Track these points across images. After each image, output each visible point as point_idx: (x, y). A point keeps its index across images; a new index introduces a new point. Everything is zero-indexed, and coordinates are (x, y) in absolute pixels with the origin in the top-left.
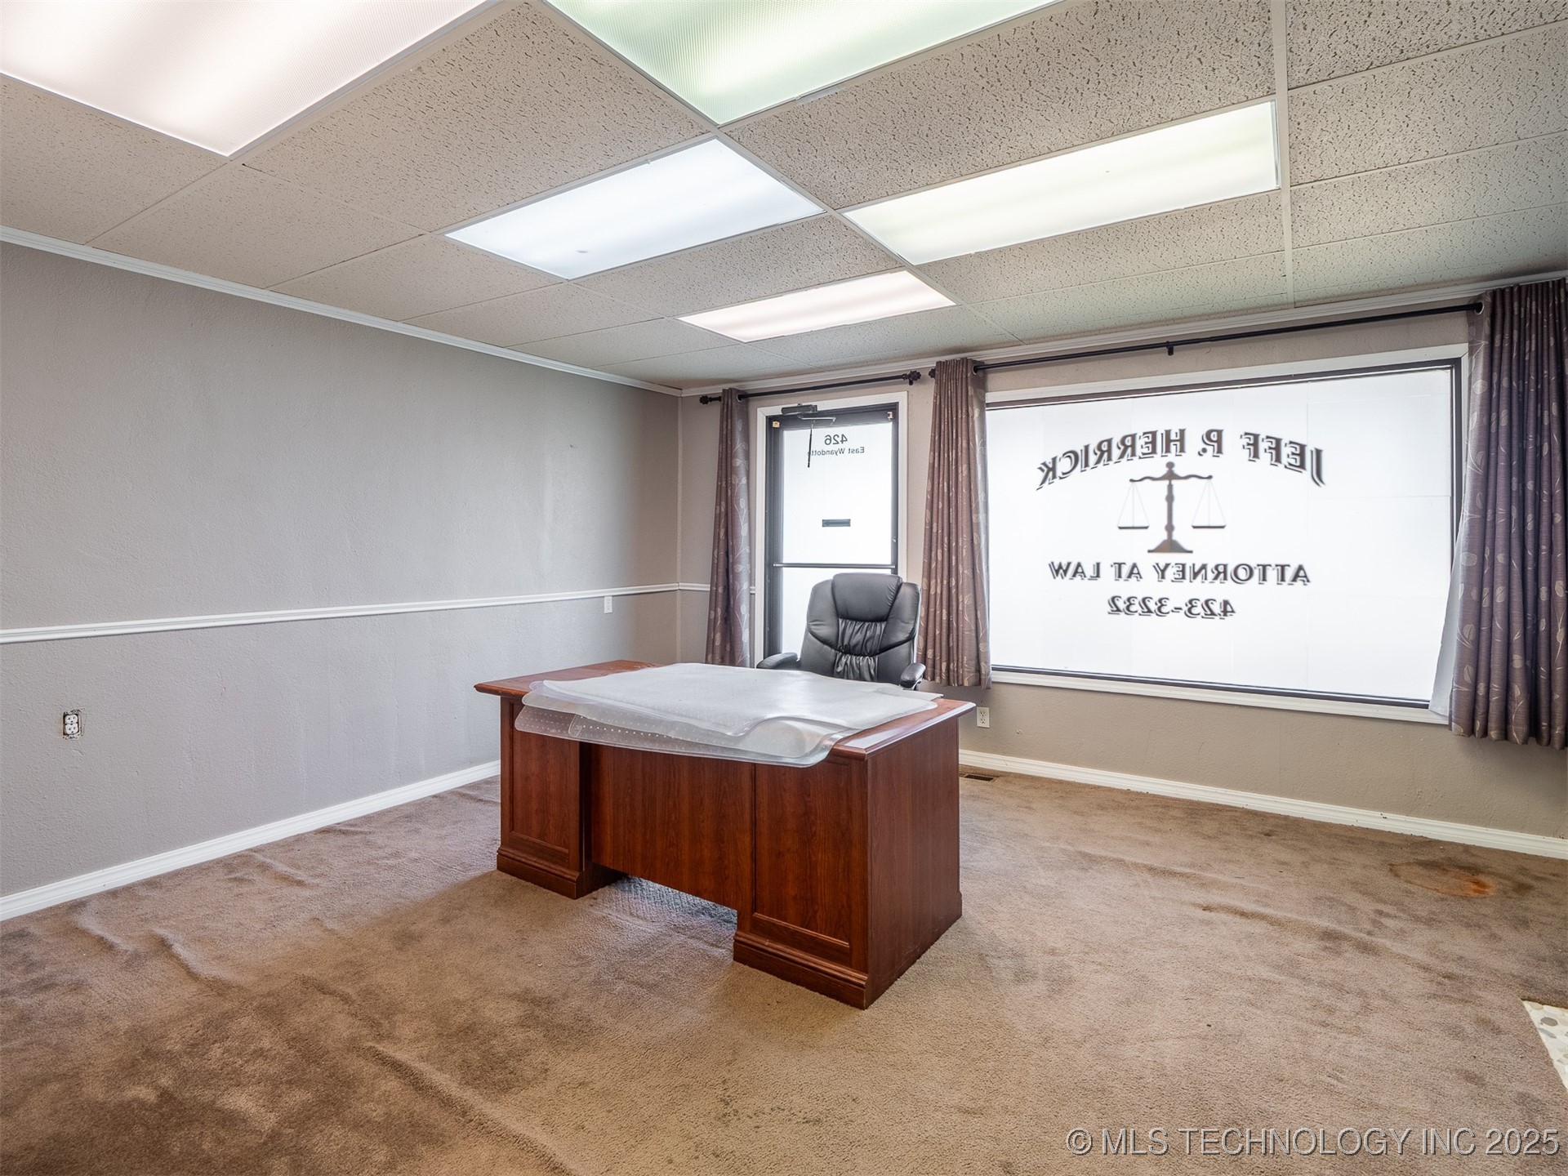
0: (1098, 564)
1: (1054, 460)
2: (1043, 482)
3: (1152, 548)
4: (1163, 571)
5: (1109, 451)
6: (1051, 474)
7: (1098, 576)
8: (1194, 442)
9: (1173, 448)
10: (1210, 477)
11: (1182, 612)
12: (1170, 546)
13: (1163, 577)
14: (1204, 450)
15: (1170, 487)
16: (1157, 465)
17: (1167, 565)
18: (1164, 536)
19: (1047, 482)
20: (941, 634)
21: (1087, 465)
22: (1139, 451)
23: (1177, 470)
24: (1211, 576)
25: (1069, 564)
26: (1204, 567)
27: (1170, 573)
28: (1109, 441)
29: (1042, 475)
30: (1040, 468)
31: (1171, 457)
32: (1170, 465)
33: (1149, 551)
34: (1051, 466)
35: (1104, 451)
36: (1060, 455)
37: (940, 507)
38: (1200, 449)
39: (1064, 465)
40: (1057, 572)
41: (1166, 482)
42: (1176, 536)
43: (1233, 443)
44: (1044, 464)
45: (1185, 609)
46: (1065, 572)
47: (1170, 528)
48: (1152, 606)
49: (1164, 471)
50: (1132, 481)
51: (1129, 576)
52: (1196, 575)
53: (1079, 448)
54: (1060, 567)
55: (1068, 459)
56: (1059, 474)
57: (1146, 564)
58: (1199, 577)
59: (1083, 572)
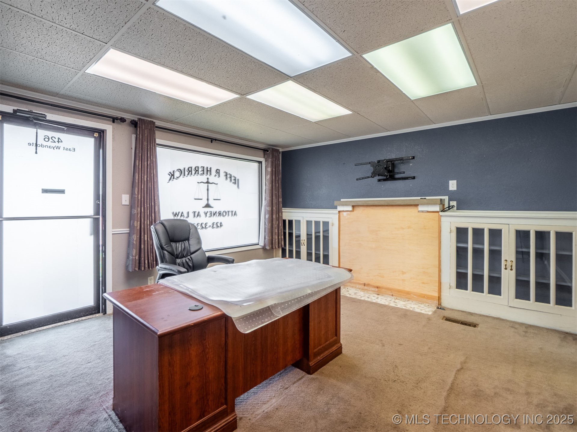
0: (188, 212)
1: (174, 171)
2: (170, 180)
3: (204, 206)
4: (206, 214)
5: (191, 171)
6: (172, 177)
7: (188, 217)
8: (213, 172)
9: (209, 173)
10: (217, 184)
11: (211, 227)
12: (208, 206)
13: (206, 216)
14: (216, 175)
15: (208, 186)
16: (204, 178)
17: (207, 212)
18: (206, 202)
19: (171, 180)
21: (184, 175)
22: (200, 173)
23: (210, 181)
24: (218, 215)
25: (179, 212)
26: (216, 212)
27: (208, 214)
28: (191, 168)
29: (169, 177)
30: (169, 174)
31: (208, 176)
32: (208, 179)
33: (203, 207)
34: (172, 174)
35: (190, 171)
36: (176, 170)
38: (215, 175)
39: (177, 174)
40: (175, 215)
41: (207, 184)
42: (210, 203)
43: (222, 174)
44: (170, 173)
45: (212, 226)
46: (178, 215)
47: (208, 200)
48: (204, 226)
49: (206, 181)
50: (198, 183)
51: (197, 216)
52: (214, 214)
53: (182, 169)
54: (176, 214)
55: (178, 172)
56: (175, 177)
57: (202, 211)
58: (215, 215)
59: (184, 216)
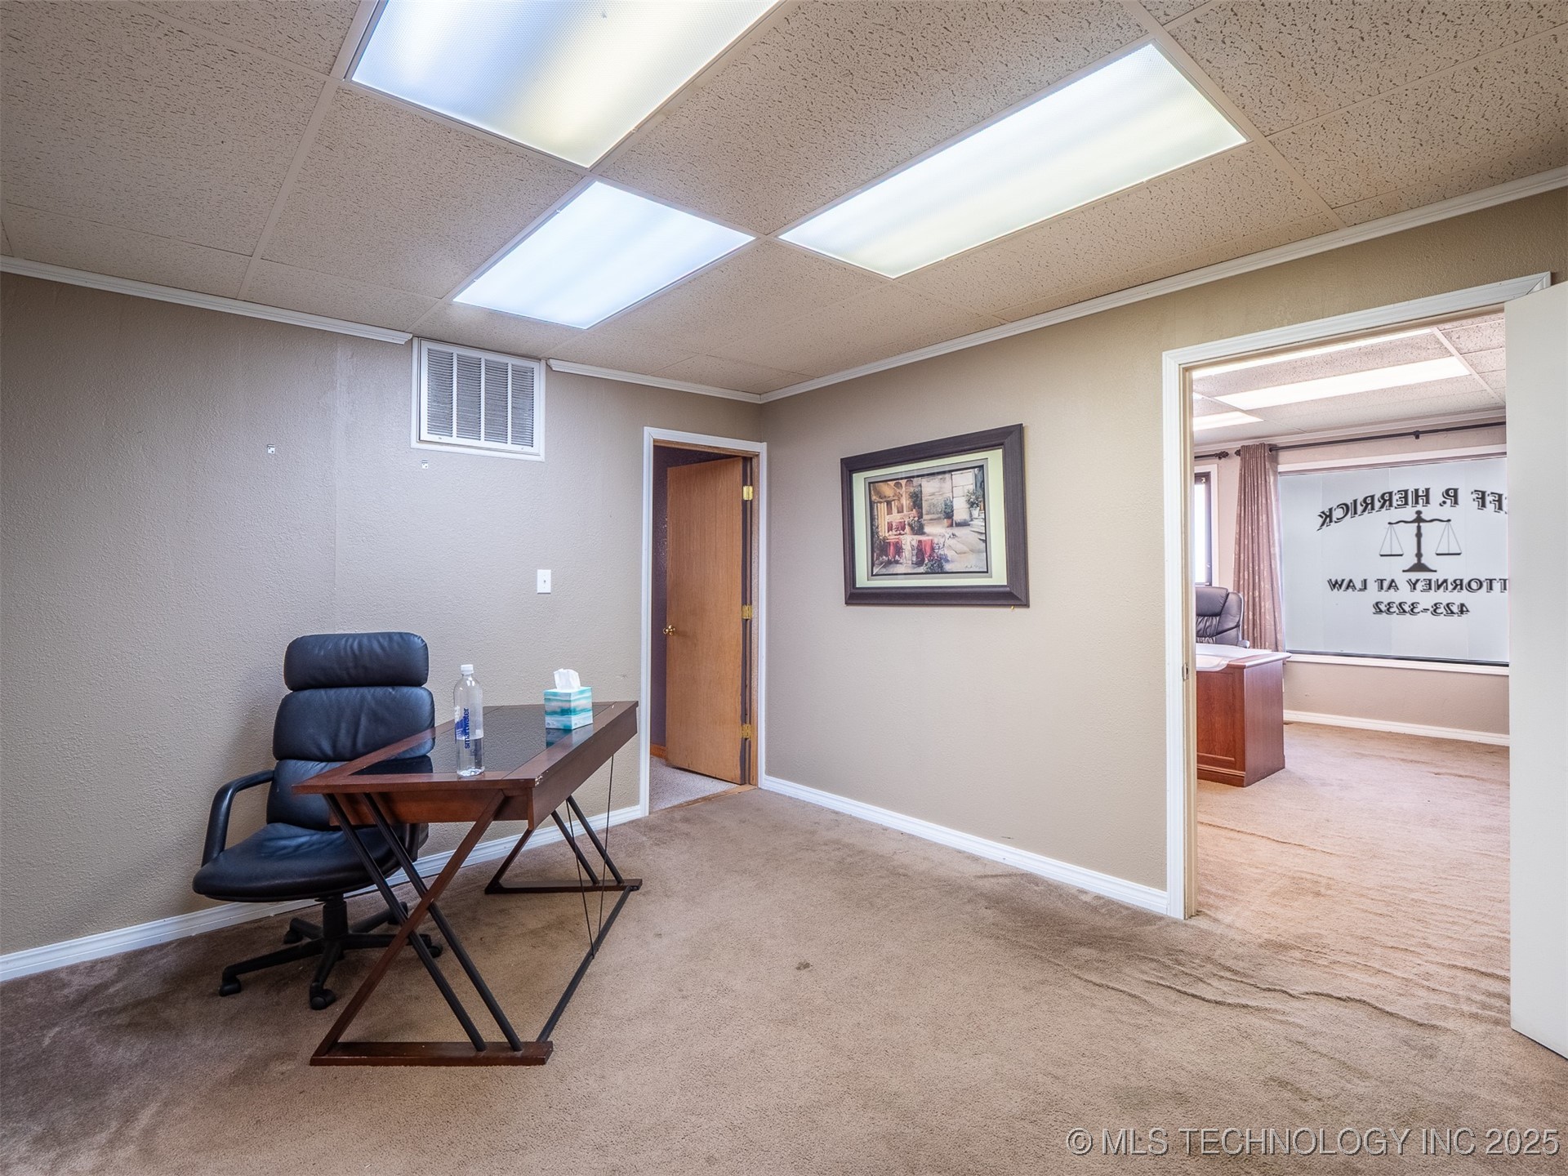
0: (1365, 580)
1: (1331, 510)
2: (1323, 525)
3: (1406, 569)
4: (1415, 584)
5: (1372, 503)
6: (1328, 519)
7: (1365, 588)
8: (1436, 496)
9: (1421, 501)
10: (1449, 521)
11: (1429, 612)
12: (1419, 567)
13: (1415, 588)
14: (1444, 502)
15: (1419, 528)
16: (1409, 513)
17: (1417, 581)
18: (1415, 561)
19: (1326, 525)
20: (1248, 628)
21: (1355, 513)
22: (1395, 504)
23: (1423, 516)
24: (1450, 587)
25: (1343, 580)
26: (1445, 581)
27: (1419, 586)
28: (1372, 497)
29: (1321, 520)
30: (1320, 516)
31: (1419, 507)
32: (1419, 513)
33: (1404, 571)
34: (1328, 514)
35: (1368, 504)
36: (1335, 507)
37: (1246, 543)
38: (1441, 502)
39: (1338, 513)
40: (1334, 586)
41: (1416, 524)
42: (1423, 561)
43: (1466, 498)
44: (1323, 513)
45: (1432, 609)
46: (1340, 586)
47: (1419, 555)
48: (1407, 608)
49: (1415, 516)
50: (1390, 523)
51: (1389, 588)
52: (1439, 587)
53: (1349, 502)
54: (1336, 582)
55: (1341, 510)
56: (1334, 519)
57: (1402, 580)
58: (1442, 588)
59: (1354, 586)
